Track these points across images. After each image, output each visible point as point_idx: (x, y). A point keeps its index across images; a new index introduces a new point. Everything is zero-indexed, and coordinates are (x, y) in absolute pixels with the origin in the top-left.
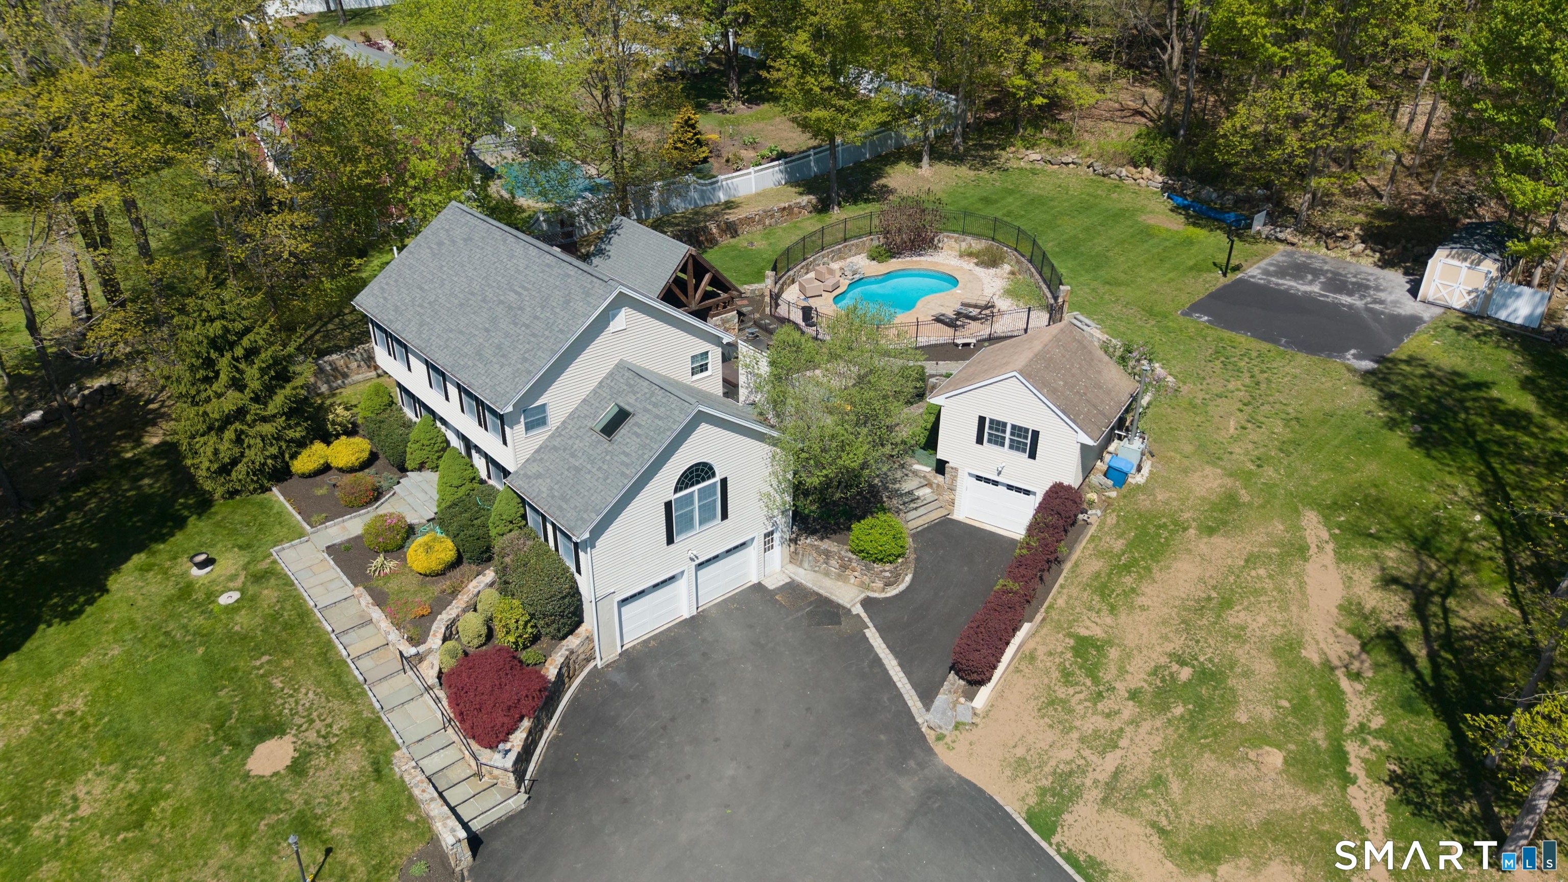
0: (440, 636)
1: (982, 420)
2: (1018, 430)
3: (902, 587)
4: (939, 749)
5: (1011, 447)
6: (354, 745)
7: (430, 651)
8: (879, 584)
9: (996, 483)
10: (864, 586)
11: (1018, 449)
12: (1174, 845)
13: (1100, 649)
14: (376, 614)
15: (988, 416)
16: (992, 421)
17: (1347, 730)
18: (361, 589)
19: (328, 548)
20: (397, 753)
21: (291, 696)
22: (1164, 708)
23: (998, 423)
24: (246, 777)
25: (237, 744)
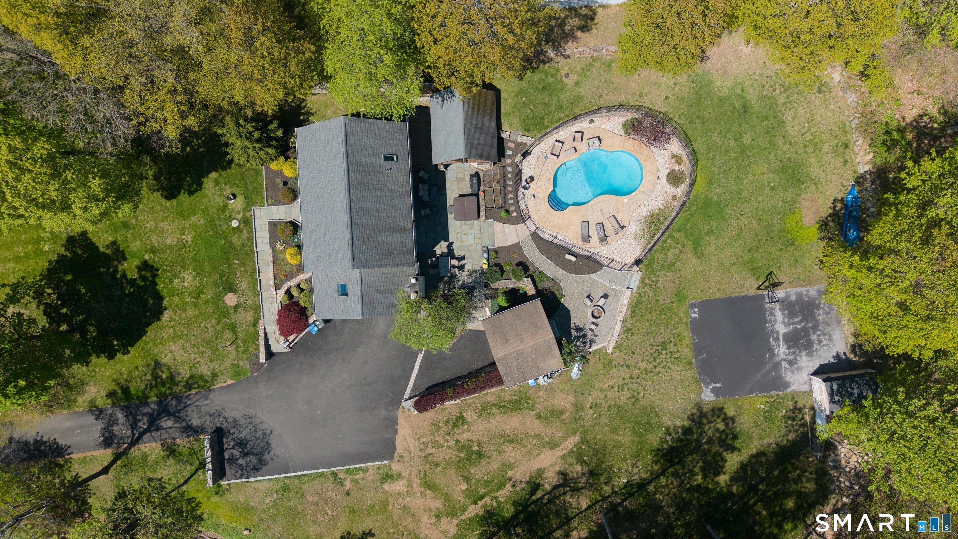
0: (285, 290)
4: (400, 410)
6: (251, 311)
12: (425, 478)
13: (463, 423)
17: (493, 495)
18: (271, 251)
20: (260, 321)
21: (240, 282)
22: (459, 451)
24: (223, 302)
25: (224, 289)
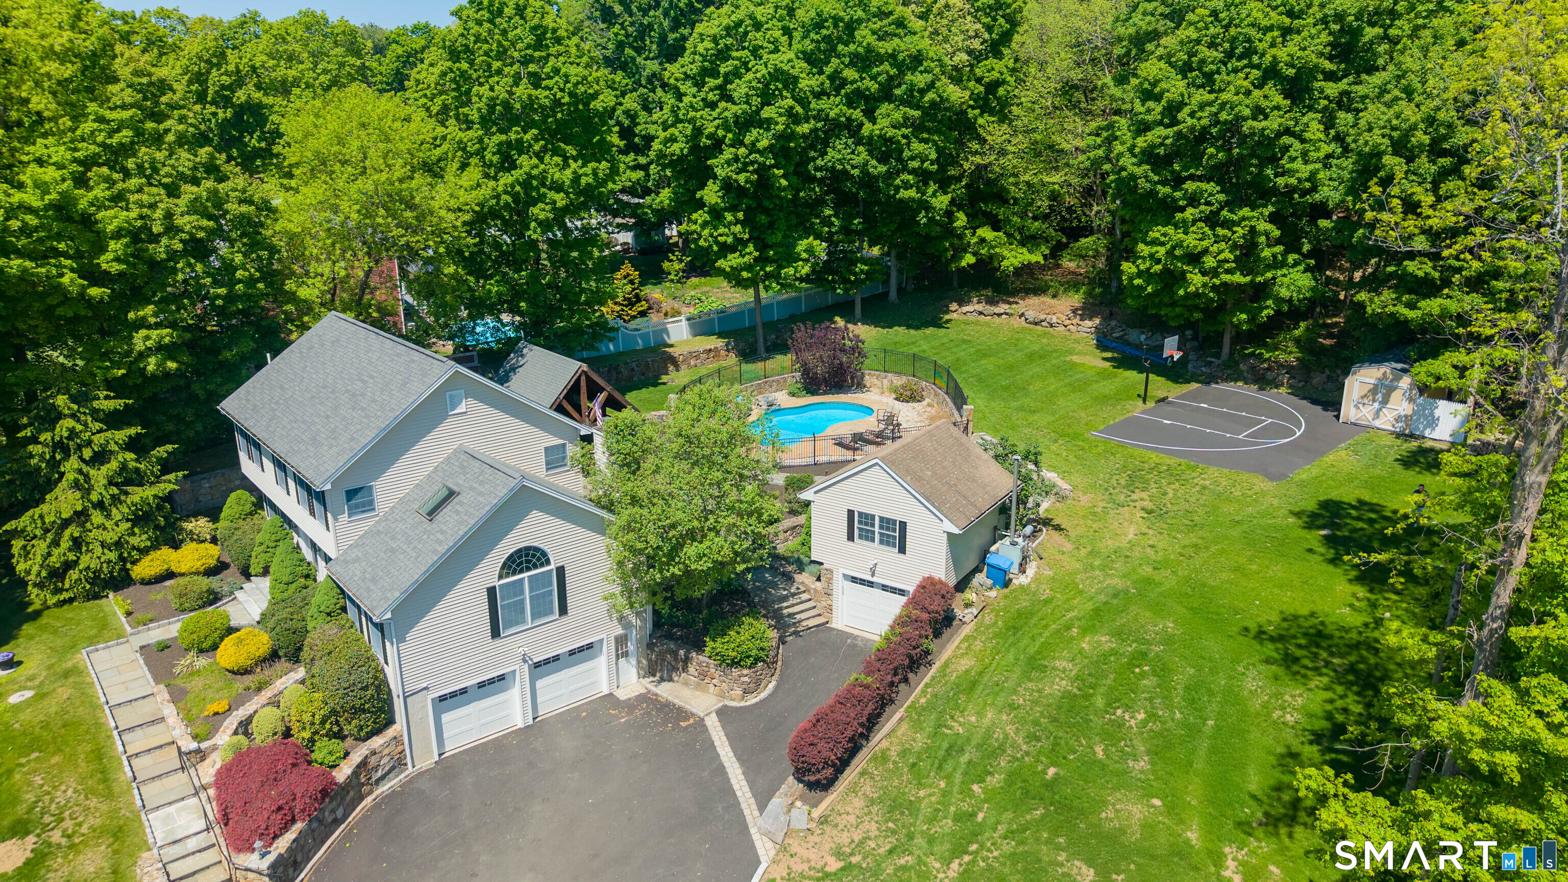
0: (230, 731)
1: (851, 513)
2: (887, 523)
3: (763, 695)
5: (881, 542)
6: (99, 845)
7: (215, 748)
8: (738, 692)
9: (871, 584)
10: (722, 695)
11: (888, 544)
14: (169, 711)
15: (857, 509)
16: (860, 514)
18: (162, 686)
19: (142, 648)
20: (145, 855)
21: (49, 793)
22: (1023, 809)
23: (867, 515)
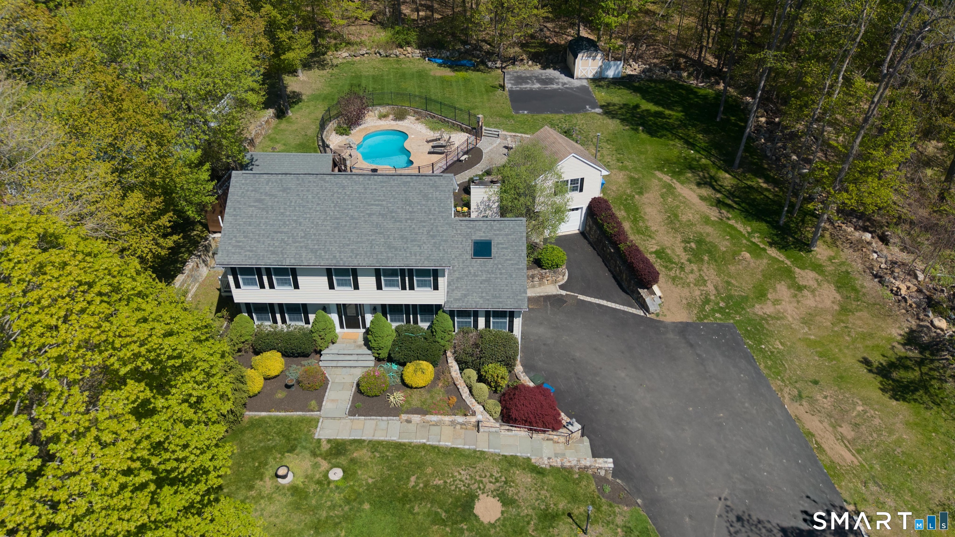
0: (476, 404)
2: (574, 181)
4: (661, 318)
5: (571, 191)
6: (514, 473)
8: (561, 277)
10: (552, 283)
11: (574, 190)
13: (663, 252)
14: (434, 418)
17: (746, 235)
18: (403, 415)
19: (349, 413)
20: (533, 461)
24: (493, 525)
25: (464, 519)
